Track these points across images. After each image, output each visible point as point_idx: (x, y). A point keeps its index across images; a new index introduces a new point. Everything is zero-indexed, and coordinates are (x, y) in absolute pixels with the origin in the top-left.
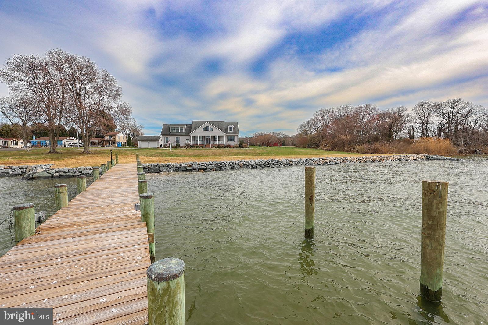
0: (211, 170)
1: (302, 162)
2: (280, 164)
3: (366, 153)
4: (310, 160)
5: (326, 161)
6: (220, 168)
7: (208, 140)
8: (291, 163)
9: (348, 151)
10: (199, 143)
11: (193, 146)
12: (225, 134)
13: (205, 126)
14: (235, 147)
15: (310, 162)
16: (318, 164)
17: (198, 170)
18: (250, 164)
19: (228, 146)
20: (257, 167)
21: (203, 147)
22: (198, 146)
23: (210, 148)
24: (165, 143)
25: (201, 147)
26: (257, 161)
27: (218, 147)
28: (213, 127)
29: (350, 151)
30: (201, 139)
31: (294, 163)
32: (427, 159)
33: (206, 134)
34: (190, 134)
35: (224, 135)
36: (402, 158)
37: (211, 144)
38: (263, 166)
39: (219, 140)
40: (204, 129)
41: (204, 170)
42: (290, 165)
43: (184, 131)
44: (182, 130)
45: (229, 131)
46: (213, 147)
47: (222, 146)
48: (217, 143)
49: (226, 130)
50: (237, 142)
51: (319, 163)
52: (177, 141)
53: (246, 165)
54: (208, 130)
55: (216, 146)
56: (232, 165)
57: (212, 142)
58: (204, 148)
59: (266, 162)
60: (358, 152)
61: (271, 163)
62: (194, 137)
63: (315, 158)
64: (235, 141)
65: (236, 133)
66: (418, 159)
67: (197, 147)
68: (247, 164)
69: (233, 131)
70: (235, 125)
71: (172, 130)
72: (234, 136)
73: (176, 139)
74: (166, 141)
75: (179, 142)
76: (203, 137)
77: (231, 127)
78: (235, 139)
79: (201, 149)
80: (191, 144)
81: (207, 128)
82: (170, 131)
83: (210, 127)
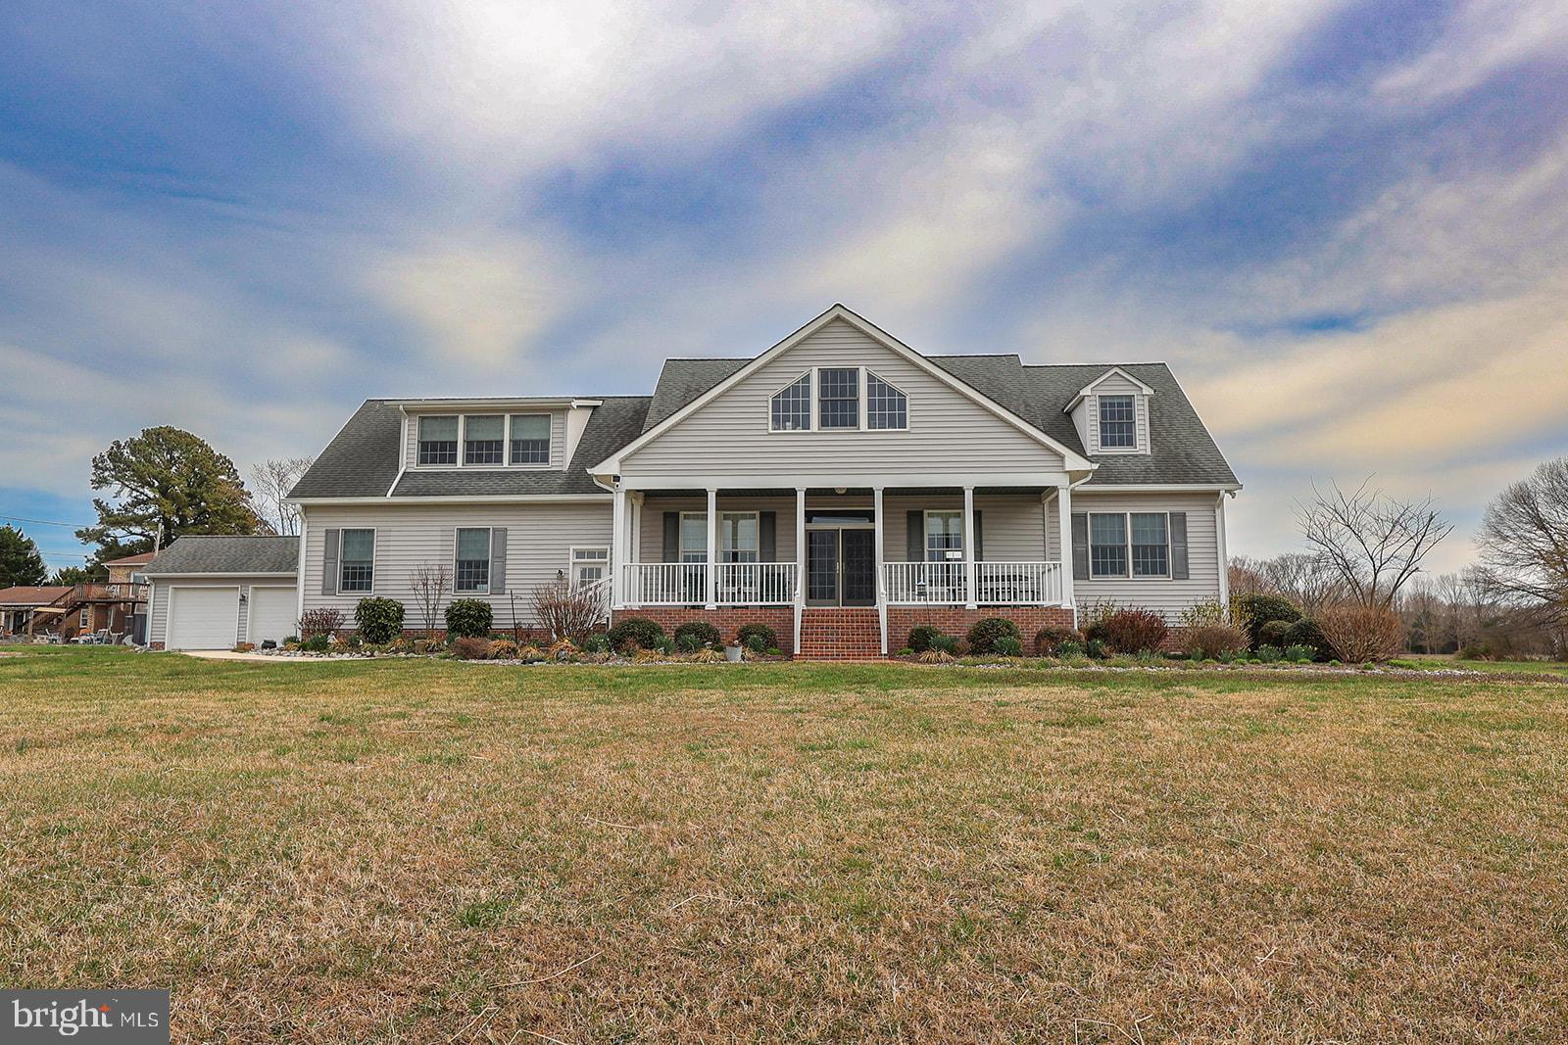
7: (842, 547)
10: (718, 587)
13: (807, 359)
22: (696, 635)
23: (870, 664)
24: (327, 590)
25: (744, 637)
27: (986, 639)
28: (911, 375)
30: (749, 532)
33: (812, 463)
35: (1059, 481)
37: (882, 603)
39: (979, 556)
40: (788, 410)
46: (921, 643)
47: (1042, 637)
48: (967, 589)
49: (1063, 428)
52: (472, 572)
54: (839, 410)
55: (960, 632)
58: (789, 654)
62: (661, 511)
64: (1183, 573)
65: (1186, 465)
67: (684, 648)
69: (1143, 445)
71: (424, 446)
72: (1166, 508)
73: (459, 553)
74: (346, 576)
75: (492, 577)
76: (775, 513)
77: (1112, 405)
78: (1186, 548)
79: (741, 676)
80: (619, 606)
81: (823, 391)
82: (408, 458)
83: (871, 378)
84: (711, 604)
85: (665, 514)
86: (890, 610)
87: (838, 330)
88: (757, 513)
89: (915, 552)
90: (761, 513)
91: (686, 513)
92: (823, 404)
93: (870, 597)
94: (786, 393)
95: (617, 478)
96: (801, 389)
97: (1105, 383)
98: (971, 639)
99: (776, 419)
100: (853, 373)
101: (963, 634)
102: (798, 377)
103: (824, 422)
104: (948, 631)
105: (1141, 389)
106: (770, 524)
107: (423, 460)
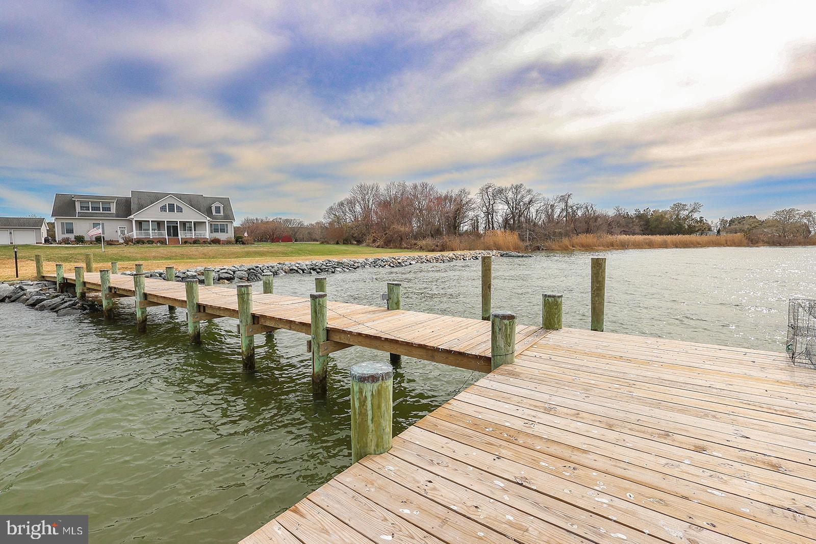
0: (241, 279)
1: (370, 263)
2: (342, 267)
3: (433, 251)
4: (379, 260)
5: (399, 261)
6: (256, 276)
7: (173, 229)
8: (356, 264)
9: (408, 248)
10: (152, 234)
11: (139, 242)
12: (208, 218)
13: (166, 202)
14: (228, 242)
15: (379, 262)
16: (390, 265)
17: (219, 280)
18: (300, 269)
19: (216, 241)
20: (310, 273)
21: (162, 242)
22: (151, 242)
23: (179, 245)
24: (63, 233)
25: (158, 242)
26: (307, 263)
27: (196, 242)
28: (183, 205)
29: (411, 248)
30: (157, 227)
31: (360, 265)
32: (501, 256)
33: (167, 217)
34: (132, 217)
35: (207, 221)
36: (479, 255)
37: (180, 237)
38: (319, 270)
39: (195, 230)
41: (229, 279)
42: (355, 269)
43: (113, 210)
44: (109, 209)
45: (214, 213)
46: (186, 242)
47: (204, 242)
48: (193, 235)
49: (209, 212)
50: (230, 235)
51: (392, 265)
53: (295, 270)
54: (171, 208)
56: (273, 270)
57: (181, 235)
58: (166, 244)
59: (323, 264)
60: (421, 249)
61: (330, 266)
62: (140, 224)
63: (385, 258)
64: (227, 233)
65: (229, 217)
66: (493, 257)
67: (149, 244)
68: (296, 268)
69: (222, 214)
70: (226, 202)
71: (81, 207)
72: (225, 223)
74: (67, 231)
76: (161, 224)
77: (217, 207)
78: (227, 229)
79: (160, 247)
80: (135, 237)
81: (169, 207)
82: (78, 209)
83: (177, 205)
84: (151, 237)
86: (181, 238)
87: (171, 198)
89: (184, 230)
90: (158, 224)
91: (146, 224)
92: (169, 209)
93: (178, 236)
94: (162, 207)
96: (165, 206)
97: (216, 204)
98: (193, 242)
99: (161, 210)
100: (174, 204)
102: (164, 204)
103: (169, 211)
104: (190, 241)
105: (221, 205)
106: (160, 226)
107: (82, 210)
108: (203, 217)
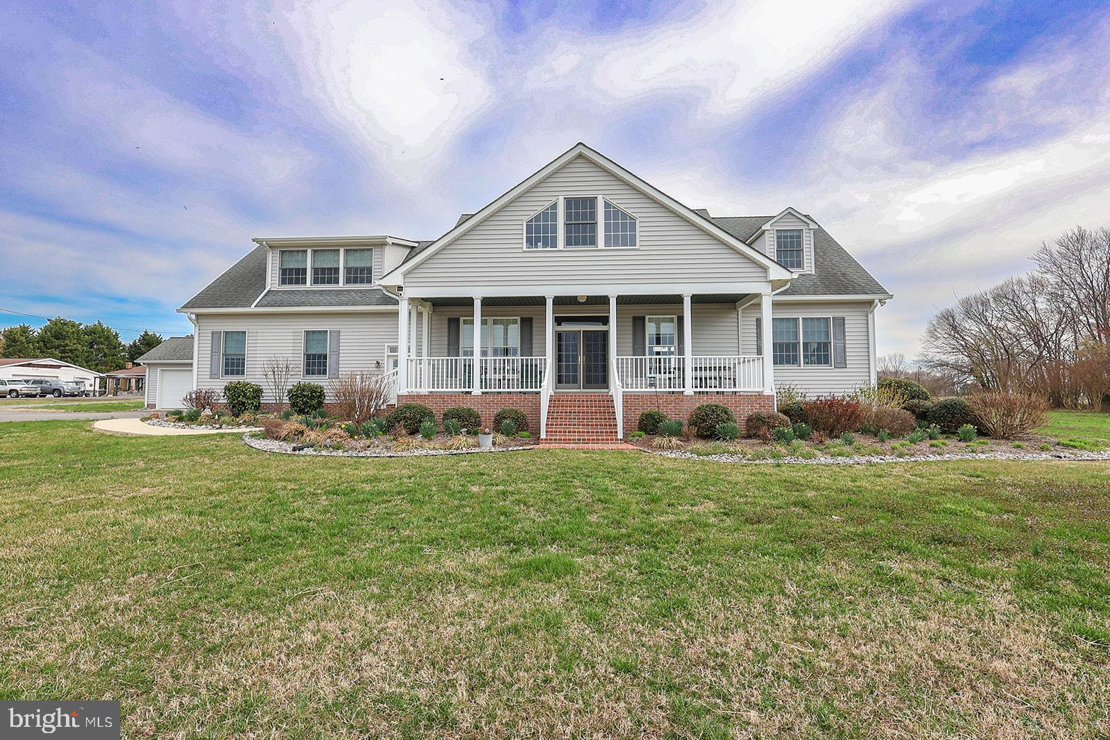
7: (587, 350)
10: (482, 373)
11: (409, 418)
13: (554, 190)
24: (213, 375)
25: (499, 420)
27: (703, 423)
33: (558, 273)
35: (761, 287)
37: (617, 388)
39: (695, 351)
46: (646, 426)
52: (316, 363)
54: (581, 232)
55: (680, 414)
57: (624, 376)
58: (538, 440)
64: (842, 363)
67: (446, 431)
69: (809, 266)
71: (284, 271)
72: (829, 314)
73: (307, 348)
74: (227, 365)
75: (330, 366)
76: (532, 318)
77: (785, 237)
78: (844, 344)
80: (404, 392)
81: (568, 216)
82: (272, 280)
83: (607, 205)
84: (476, 391)
85: (449, 319)
86: (623, 397)
87: (581, 167)
88: (519, 318)
89: (638, 348)
90: (521, 318)
91: (465, 318)
92: (568, 226)
93: (604, 381)
94: (537, 218)
95: (400, 288)
96: (550, 214)
97: (781, 220)
98: (692, 423)
99: (529, 240)
100: (593, 201)
101: (685, 418)
102: (547, 204)
103: (568, 242)
104: (675, 414)
105: (808, 224)
106: (528, 326)
107: (283, 282)
108: (756, 273)
